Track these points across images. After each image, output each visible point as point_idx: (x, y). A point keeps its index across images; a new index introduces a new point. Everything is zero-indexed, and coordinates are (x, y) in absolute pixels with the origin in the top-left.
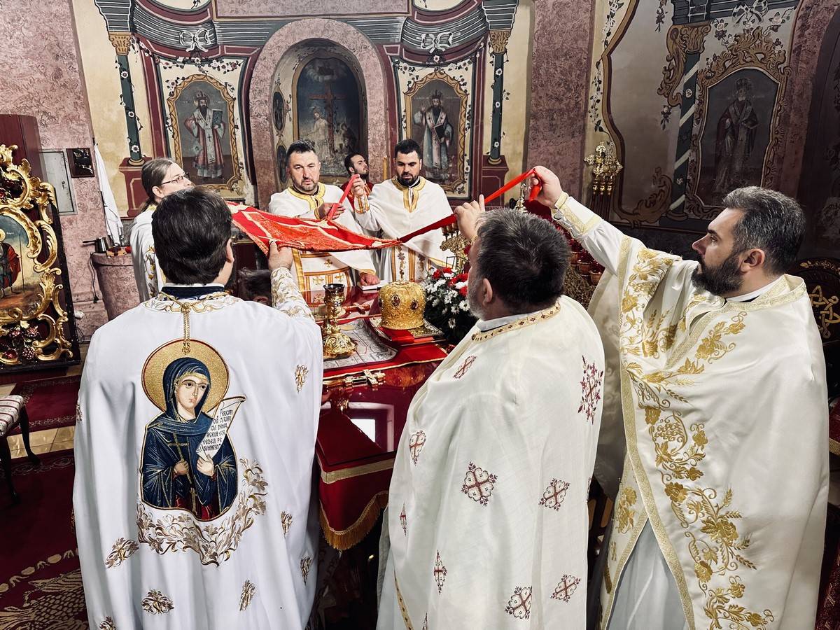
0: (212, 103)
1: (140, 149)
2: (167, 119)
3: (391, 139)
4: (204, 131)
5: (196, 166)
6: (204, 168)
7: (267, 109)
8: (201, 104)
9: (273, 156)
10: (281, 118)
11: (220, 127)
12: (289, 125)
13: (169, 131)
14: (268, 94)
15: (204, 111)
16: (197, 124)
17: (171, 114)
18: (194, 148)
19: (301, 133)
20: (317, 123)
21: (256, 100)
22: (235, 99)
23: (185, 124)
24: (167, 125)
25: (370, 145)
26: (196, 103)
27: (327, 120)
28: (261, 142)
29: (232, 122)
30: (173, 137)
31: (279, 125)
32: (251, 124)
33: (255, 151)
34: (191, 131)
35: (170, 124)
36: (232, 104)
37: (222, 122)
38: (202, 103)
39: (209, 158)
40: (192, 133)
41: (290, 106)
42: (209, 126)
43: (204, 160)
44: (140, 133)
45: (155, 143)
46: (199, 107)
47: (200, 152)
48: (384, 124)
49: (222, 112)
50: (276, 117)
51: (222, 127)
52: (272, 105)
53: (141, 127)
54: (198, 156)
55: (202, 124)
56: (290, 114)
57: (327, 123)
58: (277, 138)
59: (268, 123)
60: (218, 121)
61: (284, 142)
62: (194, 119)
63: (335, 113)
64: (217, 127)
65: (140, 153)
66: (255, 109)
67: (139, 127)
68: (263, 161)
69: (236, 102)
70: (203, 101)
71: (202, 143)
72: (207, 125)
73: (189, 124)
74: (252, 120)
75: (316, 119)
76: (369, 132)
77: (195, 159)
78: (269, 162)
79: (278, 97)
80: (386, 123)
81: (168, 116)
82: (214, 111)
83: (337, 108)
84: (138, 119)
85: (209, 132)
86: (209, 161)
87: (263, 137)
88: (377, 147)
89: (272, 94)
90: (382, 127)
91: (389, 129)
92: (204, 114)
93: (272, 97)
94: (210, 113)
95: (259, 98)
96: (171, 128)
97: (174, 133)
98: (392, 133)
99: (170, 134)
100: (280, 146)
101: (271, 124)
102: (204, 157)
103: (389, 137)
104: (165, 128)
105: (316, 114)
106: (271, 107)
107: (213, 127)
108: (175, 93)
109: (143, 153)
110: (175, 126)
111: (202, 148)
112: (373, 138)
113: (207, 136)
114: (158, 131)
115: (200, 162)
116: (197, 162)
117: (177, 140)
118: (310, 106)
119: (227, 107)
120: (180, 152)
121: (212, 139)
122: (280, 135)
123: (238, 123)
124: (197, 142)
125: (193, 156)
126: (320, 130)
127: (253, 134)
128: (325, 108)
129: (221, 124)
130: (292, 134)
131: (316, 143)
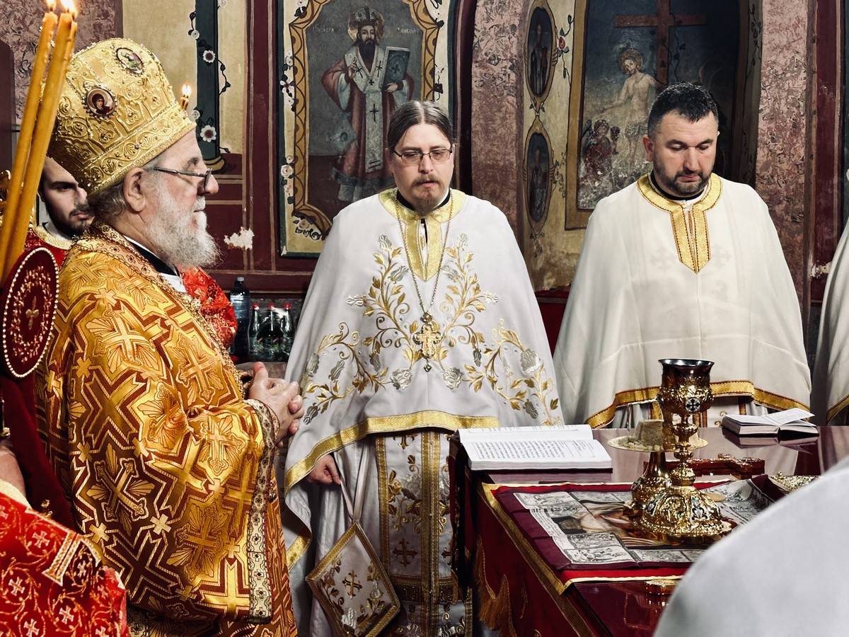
0: (388, 33)
1: (218, 136)
2: (286, 67)
3: (820, 112)
4: (363, 97)
5: (337, 176)
6: (355, 183)
7: (513, 45)
8: (364, 37)
9: (519, 155)
10: (544, 69)
11: (400, 87)
12: (561, 86)
13: (286, 97)
14: (519, 10)
15: (367, 53)
16: (350, 81)
17: (294, 57)
18: (338, 135)
19: (588, 107)
20: (630, 82)
21: (491, 23)
22: (442, 23)
23: (323, 78)
24: (282, 83)
25: (763, 125)
26: (353, 34)
27: (655, 77)
28: (493, 121)
29: (429, 77)
30: (294, 109)
31: (539, 84)
32: (474, 79)
33: (478, 142)
34: (334, 95)
35: (290, 80)
36: (434, 36)
37: (406, 76)
38: (366, 32)
39: (369, 158)
40: (336, 100)
41: (568, 42)
42: (376, 87)
43: (356, 163)
44: (224, 98)
45: (252, 123)
46: (359, 40)
47: (349, 146)
48: (803, 75)
49: (408, 54)
50: (534, 65)
51: (406, 88)
52: (525, 35)
53: (228, 85)
54: (345, 153)
55: (360, 81)
56: (566, 61)
57: (653, 82)
58: (530, 114)
59: (513, 76)
60: (399, 74)
61: (546, 126)
62: (345, 69)
63: (677, 57)
64: (393, 87)
65: (216, 143)
66: (486, 44)
67: (222, 86)
68: (492, 167)
69: (444, 31)
70: (369, 28)
71: (355, 125)
72: (371, 83)
73: (331, 80)
74: (476, 70)
75: (627, 73)
76: (763, 94)
77: (335, 161)
78: (505, 170)
79: (540, 21)
80: (810, 72)
81: (288, 61)
82: (391, 52)
83: (682, 47)
84: (223, 68)
85: (374, 100)
86: (368, 166)
87: (499, 111)
88: (780, 129)
89: (529, 11)
90: (799, 83)
91: (815, 88)
92: (368, 56)
93: (528, 19)
94: (380, 56)
95: (497, 19)
96: (292, 89)
97: (296, 101)
98: (822, 99)
99: (288, 102)
100: (535, 134)
101: (519, 80)
102: (357, 158)
103: (814, 108)
104: (278, 89)
105: (627, 62)
106: (524, 40)
107: (384, 88)
108: (309, 11)
109: (224, 144)
110: (301, 86)
111: (355, 136)
112: (773, 110)
113: (369, 108)
114: (261, 96)
115: (348, 167)
116: (340, 167)
117: (302, 116)
118: (617, 42)
119: (423, 43)
120: (305, 145)
121: (378, 116)
122: (539, 108)
123: (443, 78)
124: (345, 121)
125: (334, 153)
126: (635, 100)
127: (475, 103)
128: (652, 48)
129: (405, 82)
130: (566, 106)
131: (622, 131)
